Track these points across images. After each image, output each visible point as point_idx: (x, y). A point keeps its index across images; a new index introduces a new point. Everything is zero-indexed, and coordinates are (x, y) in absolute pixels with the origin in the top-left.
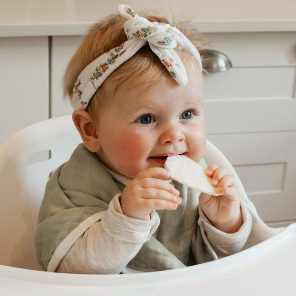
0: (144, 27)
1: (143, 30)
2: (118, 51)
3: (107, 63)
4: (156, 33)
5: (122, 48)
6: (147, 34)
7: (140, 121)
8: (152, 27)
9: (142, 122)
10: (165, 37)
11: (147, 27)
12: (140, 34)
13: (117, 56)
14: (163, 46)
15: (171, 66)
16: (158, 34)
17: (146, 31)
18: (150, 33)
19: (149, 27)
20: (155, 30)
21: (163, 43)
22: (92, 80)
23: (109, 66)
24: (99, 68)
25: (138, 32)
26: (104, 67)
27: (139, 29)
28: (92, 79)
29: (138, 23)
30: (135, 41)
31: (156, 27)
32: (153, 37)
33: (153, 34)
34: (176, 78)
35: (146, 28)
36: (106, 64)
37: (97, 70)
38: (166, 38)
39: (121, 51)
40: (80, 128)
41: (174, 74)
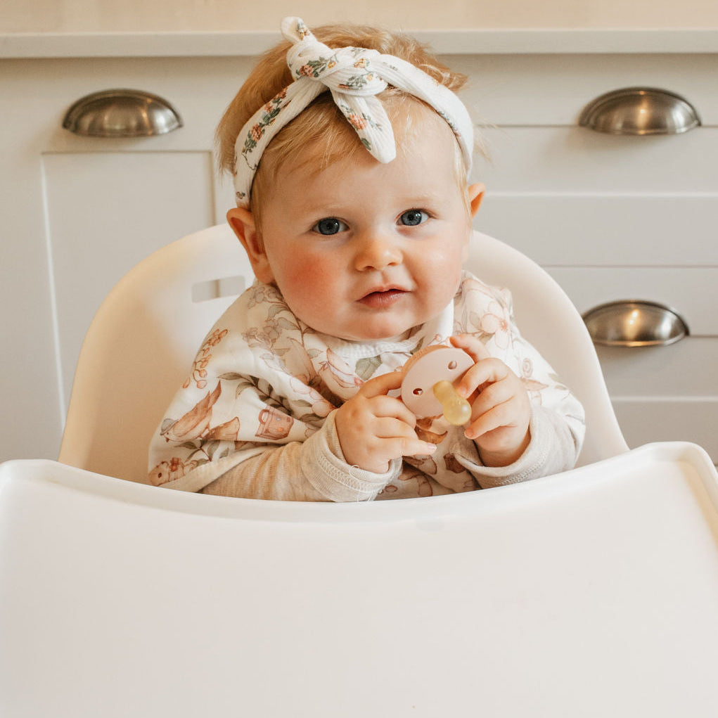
0: (313, 60)
1: (310, 64)
2: (278, 102)
3: (263, 123)
4: (333, 70)
5: (284, 96)
6: (318, 71)
7: (317, 228)
8: (326, 58)
9: (322, 232)
10: (350, 77)
11: (318, 59)
12: (307, 71)
13: (278, 110)
14: (351, 92)
15: (361, 127)
16: (338, 71)
17: (315, 67)
18: (323, 70)
19: (322, 59)
20: (332, 63)
21: (349, 86)
22: (244, 154)
23: (266, 128)
24: (253, 131)
25: (303, 69)
26: (259, 129)
27: (305, 64)
28: (244, 151)
29: (306, 51)
30: (306, 84)
31: (334, 59)
32: (329, 76)
33: (328, 71)
34: (370, 149)
35: (316, 62)
36: (262, 125)
37: (249, 136)
38: (353, 78)
39: (284, 101)
40: (246, 243)
41: (367, 143)
